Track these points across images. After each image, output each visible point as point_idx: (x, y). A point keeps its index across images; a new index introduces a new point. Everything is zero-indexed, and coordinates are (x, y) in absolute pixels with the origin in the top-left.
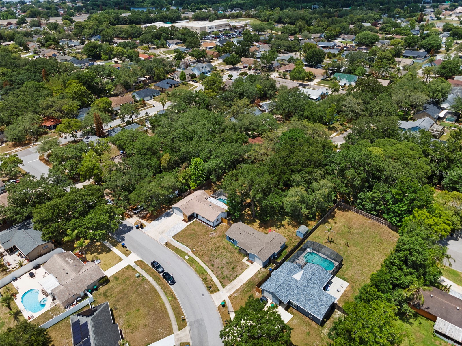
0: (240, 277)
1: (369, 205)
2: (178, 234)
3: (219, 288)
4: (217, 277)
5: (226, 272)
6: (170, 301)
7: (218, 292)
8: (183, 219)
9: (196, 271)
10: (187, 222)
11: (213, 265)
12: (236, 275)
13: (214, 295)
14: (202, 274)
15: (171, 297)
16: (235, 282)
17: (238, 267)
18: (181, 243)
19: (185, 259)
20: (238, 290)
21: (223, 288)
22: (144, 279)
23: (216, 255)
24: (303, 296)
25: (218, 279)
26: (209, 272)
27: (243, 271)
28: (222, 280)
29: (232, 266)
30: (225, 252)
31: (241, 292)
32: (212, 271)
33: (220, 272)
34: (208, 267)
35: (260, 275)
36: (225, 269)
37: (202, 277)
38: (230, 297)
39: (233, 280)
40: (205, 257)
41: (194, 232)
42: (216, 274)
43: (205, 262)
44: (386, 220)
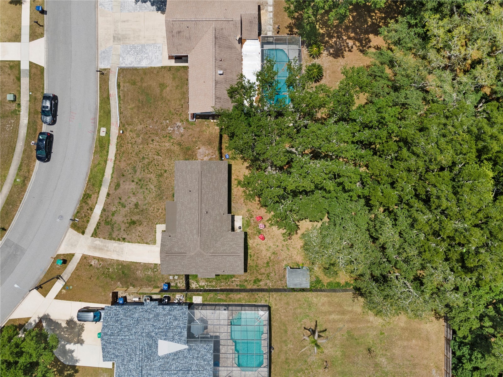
0: (126, 245)
3: (87, 231)
4: (104, 210)
5: (118, 219)
6: (15, 185)
7: (81, 235)
9: (91, 170)
10: (171, 57)
11: (118, 186)
12: (124, 237)
13: (72, 233)
15: (22, 179)
16: (114, 245)
17: (140, 228)
19: (99, 131)
20: (102, 260)
21: (92, 236)
22: (16, 113)
23: (138, 173)
25: (101, 216)
26: (104, 190)
27: (139, 243)
28: (103, 223)
29: (135, 218)
30: (155, 182)
31: (102, 267)
32: (108, 195)
33: (114, 209)
34: (111, 182)
35: (150, 273)
36: (123, 211)
37: (88, 188)
38: (85, 258)
39: (114, 239)
40: (124, 159)
41: (159, 91)
42: (106, 204)
43: (115, 169)
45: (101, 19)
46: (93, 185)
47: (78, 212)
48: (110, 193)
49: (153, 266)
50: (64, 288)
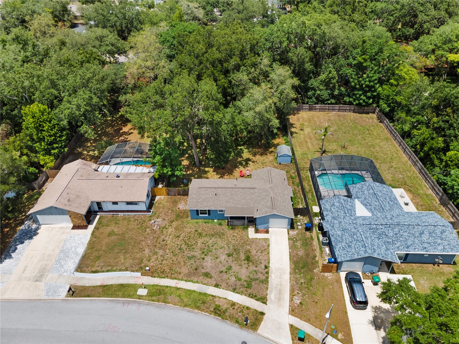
0: (272, 265)
1: (325, 94)
2: (85, 257)
3: (260, 309)
4: (234, 290)
5: (244, 273)
7: (265, 317)
8: (72, 225)
9: (186, 306)
10: (85, 227)
11: (207, 275)
12: (263, 267)
13: (263, 329)
14: (202, 303)
16: (273, 279)
17: (254, 252)
18: (108, 271)
19: (140, 297)
20: (292, 291)
21: (265, 303)
23: (195, 254)
24: (405, 234)
25: (241, 293)
26: (212, 290)
27: (268, 253)
28: (250, 291)
29: (243, 256)
30: (206, 239)
31: (301, 290)
32: (217, 286)
33: (233, 279)
34: (202, 283)
35: (299, 244)
36: (235, 268)
37: (206, 310)
38: (293, 312)
39: (267, 278)
40: (178, 269)
41: (115, 237)
42: (227, 287)
43: (188, 278)
44: (350, 103)
46: (204, 303)
47: (237, 322)
48: (214, 283)
49: (291, 242)
50: (335, 337)
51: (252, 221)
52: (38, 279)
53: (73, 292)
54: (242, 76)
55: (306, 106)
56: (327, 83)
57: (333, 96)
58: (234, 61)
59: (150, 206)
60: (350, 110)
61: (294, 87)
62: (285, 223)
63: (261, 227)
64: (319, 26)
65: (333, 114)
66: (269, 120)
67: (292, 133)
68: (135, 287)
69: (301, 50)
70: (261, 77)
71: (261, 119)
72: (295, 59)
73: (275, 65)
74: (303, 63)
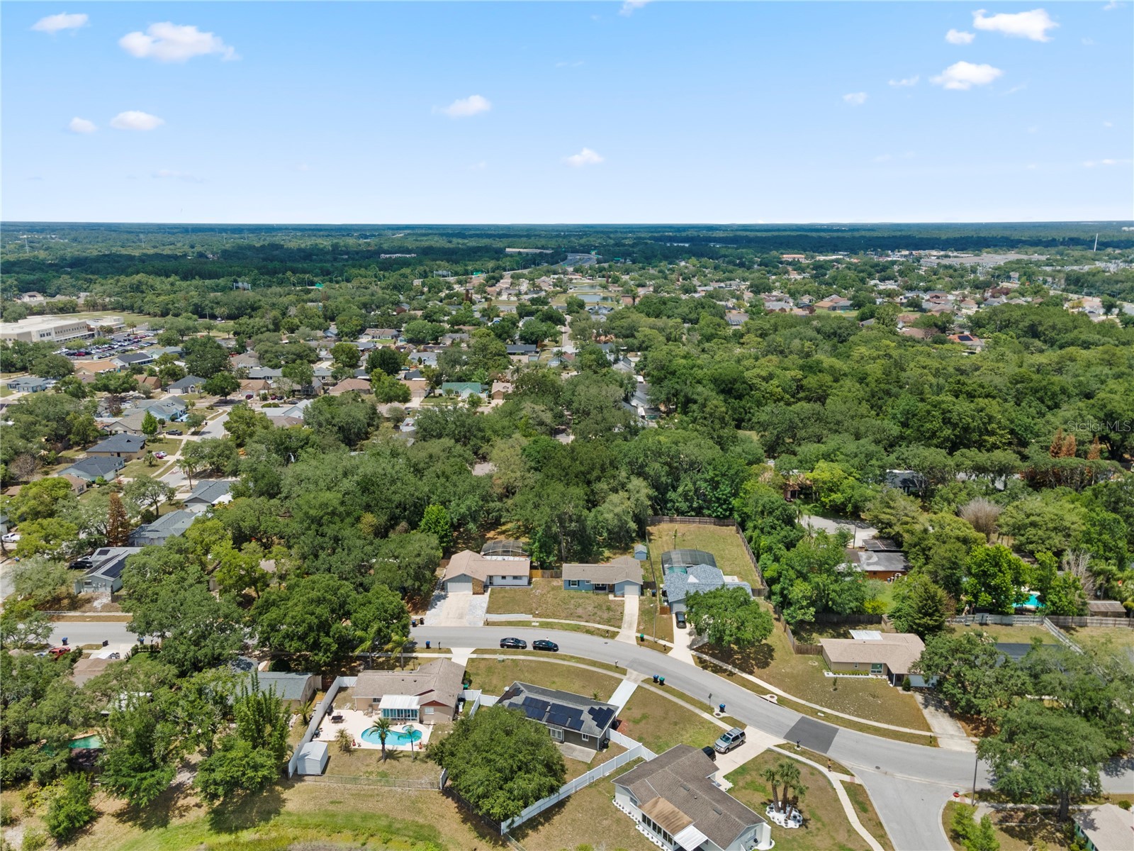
0: (626, 612)
1: (684, 506)
2: (489, 607)
3: (616, 631)
4: (599, 623)
5: (606, 616)
6: (577, 662)
7: (620, 634)
8: (473, 592)
9: (566, 630)
10: (482, 594)
11: (579, 617)
12: (619, 613)
13: (619, 638)
14: (577, 629)
16: (626, 618)
17: (612, 606)
18: (508, 614)
19: (536, 626)
20: (639, 623)
21: (620, 628)
22: (513, 660)
23: (570, 607)
25: (604, 624)
26: (583, 624)
27: (623, 607)
28: (610, 624)
29: (604, 608)
31: (645, 622)
32: (587, 621)
33: (598, 618)
34: (577, 620)
35: (646, 603)
36: (600, 613)
37: (582, 631)
39: (622, 618)
40: (558, 614)
41: (507, 599)
42: (595, 622)
43: (566, 618)
44: (709, 516)
45: (443, 625)
47: (601, 636)
48: (585, 620)
49: (641, 602)
51: (611, 589)
52: (461, 617)
53: (487, 623)
54: (603, 486)
55: (666, 518)
56: (685, 496)
57: (693, 509)
58: (595, 474)
59: (530, 583)
60: (710, 523)
61: (650, 498)
62: (637, 589)
63: (618, 593)
64: (676, 443)
65: (693, 527)
66: (626, 523)
67: (650, 540)
68: (530, 622)
69: (657, 466)
70: (619, 488)
71: (620, 520)
72: (652, 473)
73: (632, 477)
74: (660, 476)
